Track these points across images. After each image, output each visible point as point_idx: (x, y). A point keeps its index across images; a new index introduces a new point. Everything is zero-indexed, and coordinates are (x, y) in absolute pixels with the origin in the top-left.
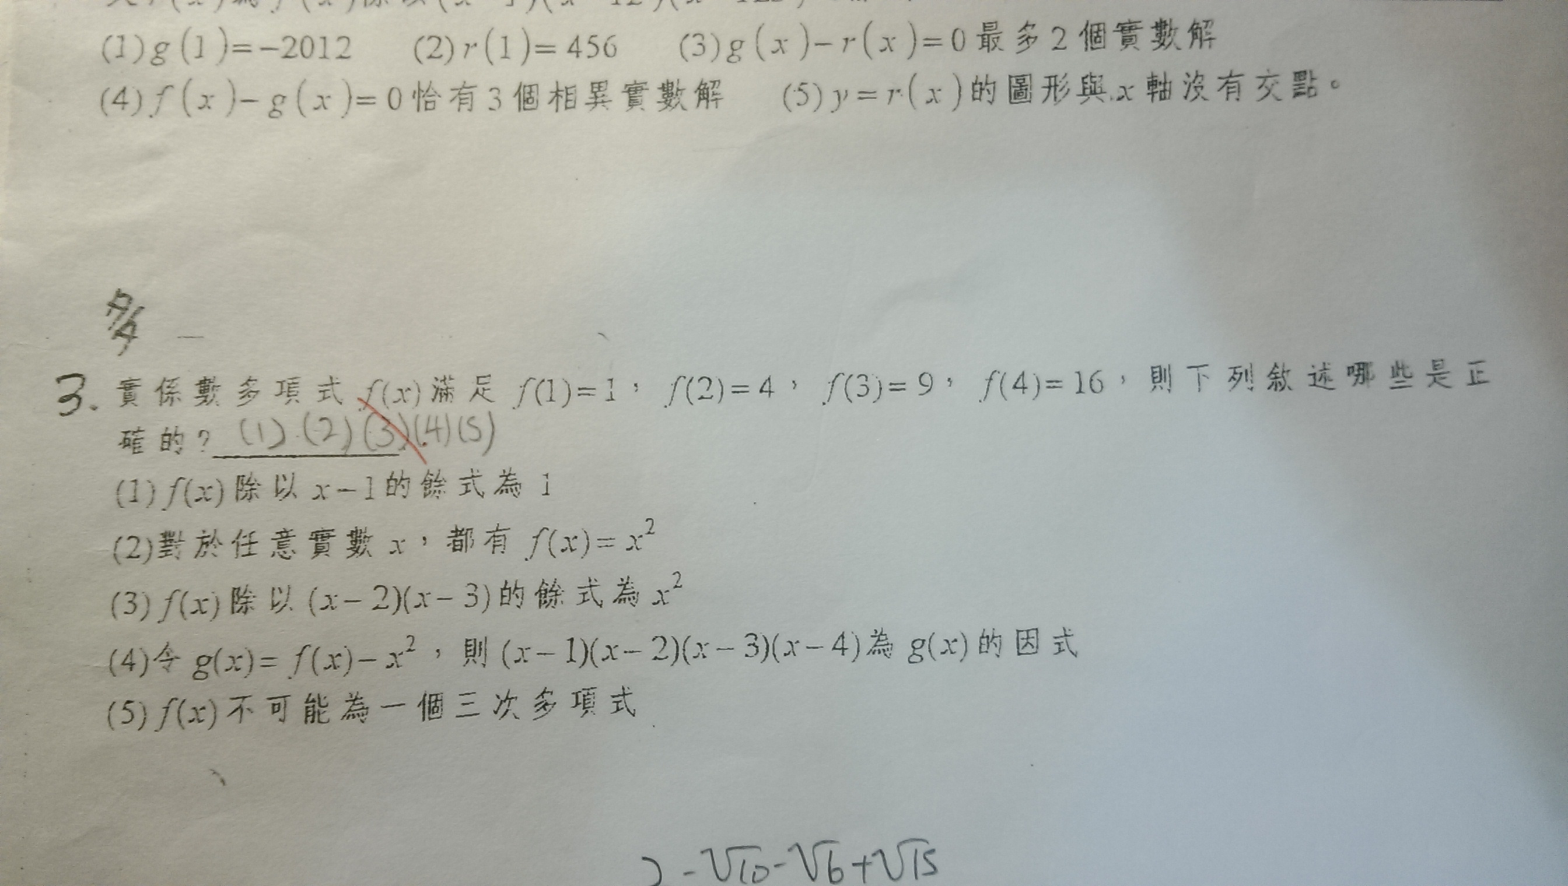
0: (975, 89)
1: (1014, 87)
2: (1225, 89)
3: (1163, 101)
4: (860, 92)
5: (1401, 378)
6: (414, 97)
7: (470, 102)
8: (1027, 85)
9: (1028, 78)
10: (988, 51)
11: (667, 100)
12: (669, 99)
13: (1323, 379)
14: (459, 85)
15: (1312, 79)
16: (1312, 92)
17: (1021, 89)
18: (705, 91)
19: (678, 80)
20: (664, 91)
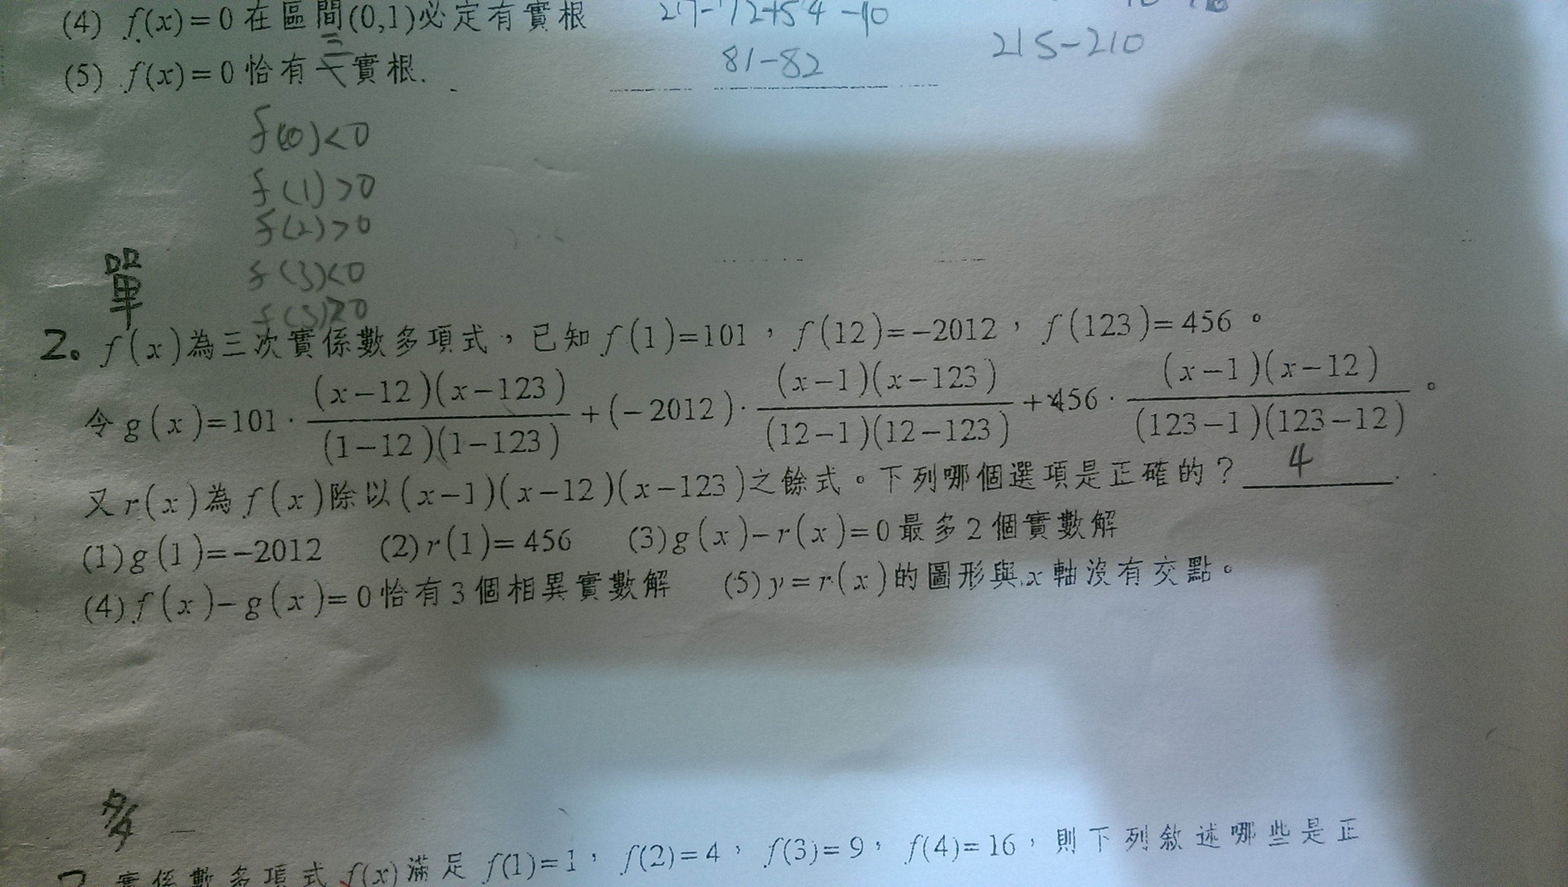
0: (899, 576)
1: (934, 573)
2: (1125, 573)
3: (1068, 586)
4: (794, 580)
5: (1280, 835)
6: (382, 595)
7: (435, 598)
8: (945, 572)
9: (946, 565)
10: (910, 541)
11: (618, 590)
12: (620, 588)
13: (1209, 839)
14: (424, 582)
15: (1206, 565)
16: (1206, 576)
17: (940, 576)
18: (654, 581)
19: (628, 571)
20: (615, 581)
